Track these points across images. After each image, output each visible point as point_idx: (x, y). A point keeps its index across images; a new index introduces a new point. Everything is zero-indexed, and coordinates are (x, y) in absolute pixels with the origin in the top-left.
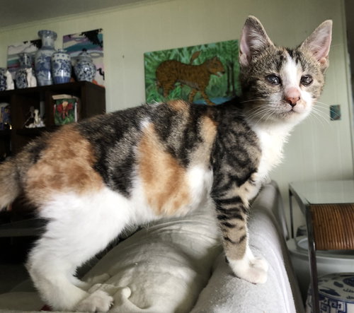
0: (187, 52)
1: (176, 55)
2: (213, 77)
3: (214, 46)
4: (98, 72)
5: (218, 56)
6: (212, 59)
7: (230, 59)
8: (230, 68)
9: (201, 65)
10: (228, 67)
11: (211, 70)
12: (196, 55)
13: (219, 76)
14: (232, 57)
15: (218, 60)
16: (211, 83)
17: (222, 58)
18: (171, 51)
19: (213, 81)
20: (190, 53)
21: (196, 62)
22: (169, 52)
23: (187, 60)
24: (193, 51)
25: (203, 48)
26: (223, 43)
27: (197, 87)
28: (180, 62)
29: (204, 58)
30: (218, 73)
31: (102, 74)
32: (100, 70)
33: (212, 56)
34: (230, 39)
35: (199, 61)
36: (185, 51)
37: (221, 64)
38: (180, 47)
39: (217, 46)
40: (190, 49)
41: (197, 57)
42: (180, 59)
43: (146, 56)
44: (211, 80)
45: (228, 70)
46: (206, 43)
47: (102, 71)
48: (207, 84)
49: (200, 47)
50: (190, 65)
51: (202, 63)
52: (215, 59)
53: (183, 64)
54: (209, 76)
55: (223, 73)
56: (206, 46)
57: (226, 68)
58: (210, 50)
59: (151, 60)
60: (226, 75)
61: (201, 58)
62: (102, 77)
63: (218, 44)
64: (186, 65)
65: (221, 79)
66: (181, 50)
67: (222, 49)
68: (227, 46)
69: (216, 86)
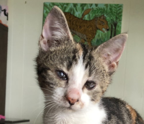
0: (81, 8)
1: (71, 9)
2: (99, 32)
3: (102, 7)
4: (3, 13)
5: (105, 15)
6: (100, 17)
7: (115, 20)
8: (114, 27)
9: (90, 21)
10: (112, 26)
11: (98, 26)
12: (87, 12)
13: (104, 32)
14: (117, 18)
15: (104, 18)
16: (96, 36)
17: (108, 18)
18: (67, 4)
19: (99, 35)
20: (83, 9)
21: (86, 17)
22: (65, 6)
23: (79, 15)
24: (85, 8)
25: (94, 7)
26: (110, 5)
27: (85, 38)
29: (94, 15)
30: (104, 29)
31: (6, 15)
32: (5, 11)
33: (100, 14)
34: (116, 3)
35: (89, 17)
36: (79, 7)
37: (107, 22)
38: (75, 2)
39: (105, 7)
40: (83, 5)
41: (88, 13)
42: (74, 12)
43: (45, 5)
44: (97, 34)
45: (112, 28)
46: (96, 3)
47: (7, 12)
48: (94, 37)
49: (91, 5)
50: (82, 19)
51: (91, 19)
52: (102, 17)
53: (76, 17)
54: (96, 31)
55: (108, 30)
56: (96, 5)
57: (110, 26)
58: (100, 9)
59: (49, 9)
60: (110, 32)
61: (91, 15)
62: (6, 17)
63: (107, 5)
64: (78, 18)
65: (105, 35)
66: (75, 5)
67: (109, 10)
68: (113, 8)
69: (100, 39)
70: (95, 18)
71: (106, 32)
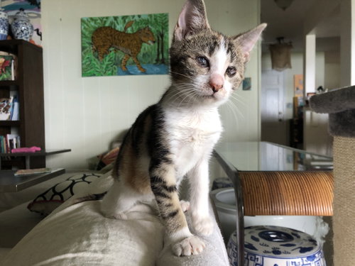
0: (122, 21)
1: (112, 23)
2: (145, 45)
3: (146, 18)
4: (35, 33)
5: (150, 26)
6: (144, 29)
7: (161, 30)
8: (160, 39)
9: (134, 34)
10: (158, 37)
11: (143, 38)
12: (130, 24)
13: (150, 44)
14: (163, 28)
15: (149, 30)
16: (142, 51)
17: (153, 29)
18: (107, 18)
19: (145, 49)
20: (125, 21)
21: (129, 30)
22: (105, 20)
23: (121, 28)
24: (127, 21)
25: (137, 18)
26: (155, 15)
27: (130, 53)
28: (115, 29)
29: (138, 27)
30: (150, 42)
31: (39, 34)
32: (37, 30)
33: (144, 26)
34: (161, 12)
35: (132, 30)
36: (120, 20)
38: (115, 15)
39: (149, 18)
40: (124, 18)
41: (131, 26)
42: (115, 26)
43: (82, 21)
44: (143, 47)
45: (158, 40)
46: (139, 14)
47: (40, 31)
48: (139, 51)
49: (133, 16)
50: (124, 32)
51: (135, 31)
52: (147, 29)
53: (118, 31)
54: (141, 44)
55: (154, 42)
56: (139, 16)
58: (143, 20)
59: (87, 25)
60: (156, 44)
61: (134, 27)
62: (39, 37)
63: (150, 16)
64: (120, 32)
65: (151, 48)
66: (116, 18)
67: (153, 20)
68: (158, 18)
69: (147, 53)
70: (139, 31)
71: (152, 44)
